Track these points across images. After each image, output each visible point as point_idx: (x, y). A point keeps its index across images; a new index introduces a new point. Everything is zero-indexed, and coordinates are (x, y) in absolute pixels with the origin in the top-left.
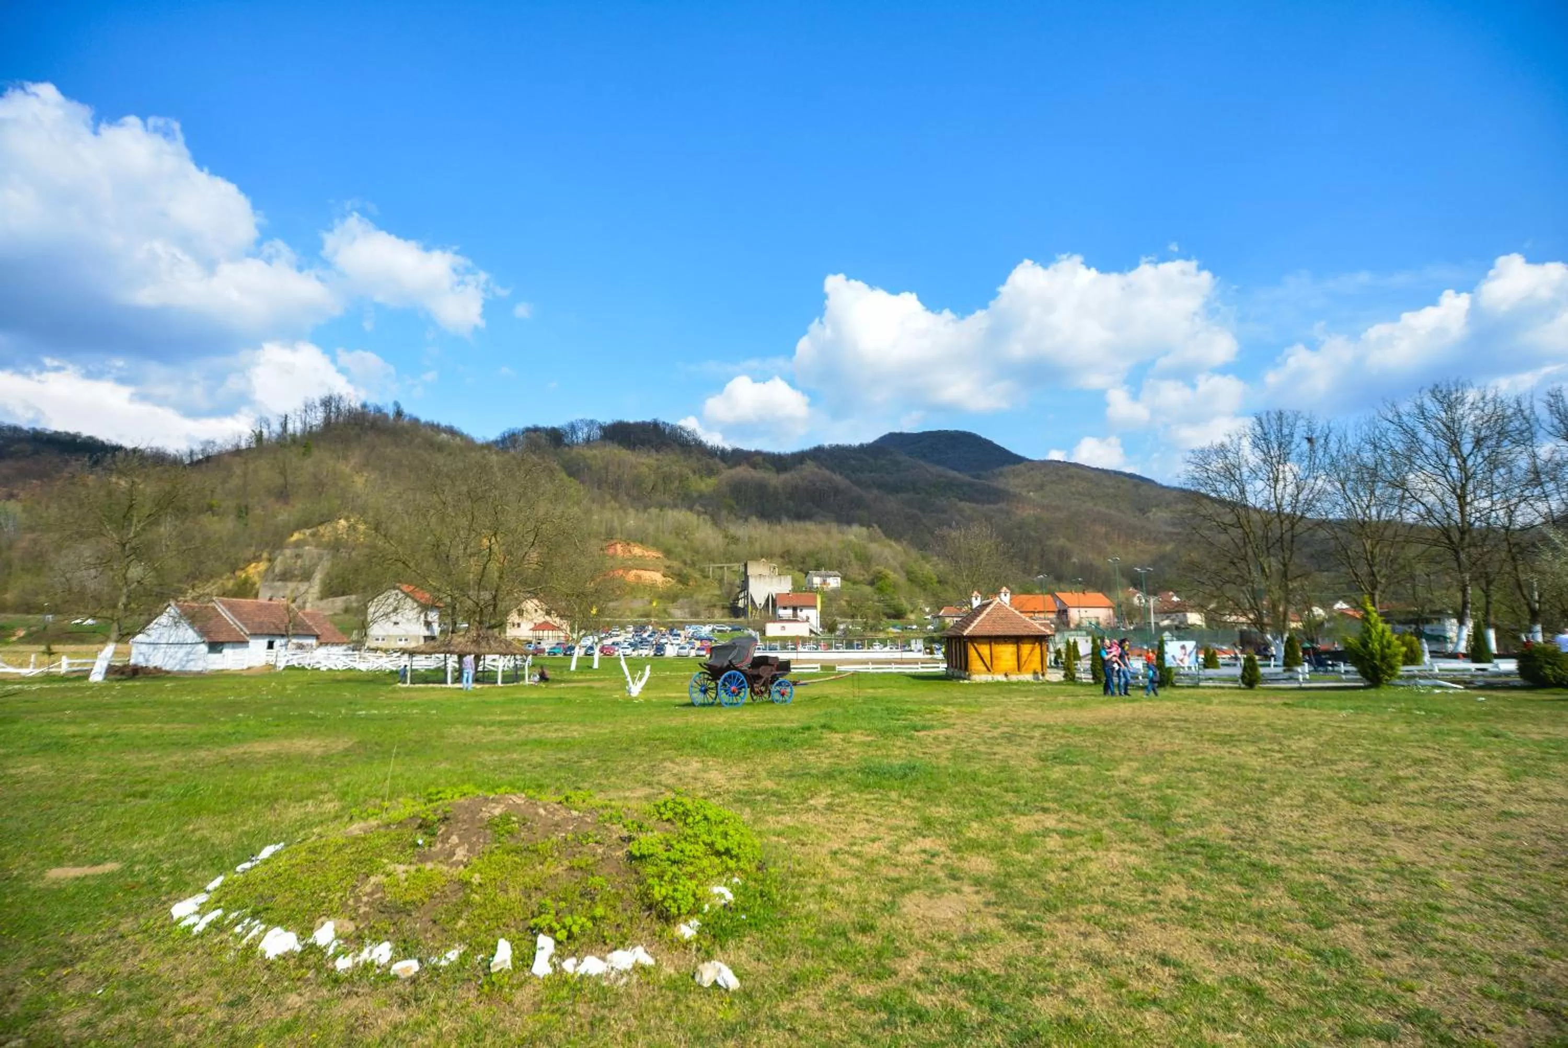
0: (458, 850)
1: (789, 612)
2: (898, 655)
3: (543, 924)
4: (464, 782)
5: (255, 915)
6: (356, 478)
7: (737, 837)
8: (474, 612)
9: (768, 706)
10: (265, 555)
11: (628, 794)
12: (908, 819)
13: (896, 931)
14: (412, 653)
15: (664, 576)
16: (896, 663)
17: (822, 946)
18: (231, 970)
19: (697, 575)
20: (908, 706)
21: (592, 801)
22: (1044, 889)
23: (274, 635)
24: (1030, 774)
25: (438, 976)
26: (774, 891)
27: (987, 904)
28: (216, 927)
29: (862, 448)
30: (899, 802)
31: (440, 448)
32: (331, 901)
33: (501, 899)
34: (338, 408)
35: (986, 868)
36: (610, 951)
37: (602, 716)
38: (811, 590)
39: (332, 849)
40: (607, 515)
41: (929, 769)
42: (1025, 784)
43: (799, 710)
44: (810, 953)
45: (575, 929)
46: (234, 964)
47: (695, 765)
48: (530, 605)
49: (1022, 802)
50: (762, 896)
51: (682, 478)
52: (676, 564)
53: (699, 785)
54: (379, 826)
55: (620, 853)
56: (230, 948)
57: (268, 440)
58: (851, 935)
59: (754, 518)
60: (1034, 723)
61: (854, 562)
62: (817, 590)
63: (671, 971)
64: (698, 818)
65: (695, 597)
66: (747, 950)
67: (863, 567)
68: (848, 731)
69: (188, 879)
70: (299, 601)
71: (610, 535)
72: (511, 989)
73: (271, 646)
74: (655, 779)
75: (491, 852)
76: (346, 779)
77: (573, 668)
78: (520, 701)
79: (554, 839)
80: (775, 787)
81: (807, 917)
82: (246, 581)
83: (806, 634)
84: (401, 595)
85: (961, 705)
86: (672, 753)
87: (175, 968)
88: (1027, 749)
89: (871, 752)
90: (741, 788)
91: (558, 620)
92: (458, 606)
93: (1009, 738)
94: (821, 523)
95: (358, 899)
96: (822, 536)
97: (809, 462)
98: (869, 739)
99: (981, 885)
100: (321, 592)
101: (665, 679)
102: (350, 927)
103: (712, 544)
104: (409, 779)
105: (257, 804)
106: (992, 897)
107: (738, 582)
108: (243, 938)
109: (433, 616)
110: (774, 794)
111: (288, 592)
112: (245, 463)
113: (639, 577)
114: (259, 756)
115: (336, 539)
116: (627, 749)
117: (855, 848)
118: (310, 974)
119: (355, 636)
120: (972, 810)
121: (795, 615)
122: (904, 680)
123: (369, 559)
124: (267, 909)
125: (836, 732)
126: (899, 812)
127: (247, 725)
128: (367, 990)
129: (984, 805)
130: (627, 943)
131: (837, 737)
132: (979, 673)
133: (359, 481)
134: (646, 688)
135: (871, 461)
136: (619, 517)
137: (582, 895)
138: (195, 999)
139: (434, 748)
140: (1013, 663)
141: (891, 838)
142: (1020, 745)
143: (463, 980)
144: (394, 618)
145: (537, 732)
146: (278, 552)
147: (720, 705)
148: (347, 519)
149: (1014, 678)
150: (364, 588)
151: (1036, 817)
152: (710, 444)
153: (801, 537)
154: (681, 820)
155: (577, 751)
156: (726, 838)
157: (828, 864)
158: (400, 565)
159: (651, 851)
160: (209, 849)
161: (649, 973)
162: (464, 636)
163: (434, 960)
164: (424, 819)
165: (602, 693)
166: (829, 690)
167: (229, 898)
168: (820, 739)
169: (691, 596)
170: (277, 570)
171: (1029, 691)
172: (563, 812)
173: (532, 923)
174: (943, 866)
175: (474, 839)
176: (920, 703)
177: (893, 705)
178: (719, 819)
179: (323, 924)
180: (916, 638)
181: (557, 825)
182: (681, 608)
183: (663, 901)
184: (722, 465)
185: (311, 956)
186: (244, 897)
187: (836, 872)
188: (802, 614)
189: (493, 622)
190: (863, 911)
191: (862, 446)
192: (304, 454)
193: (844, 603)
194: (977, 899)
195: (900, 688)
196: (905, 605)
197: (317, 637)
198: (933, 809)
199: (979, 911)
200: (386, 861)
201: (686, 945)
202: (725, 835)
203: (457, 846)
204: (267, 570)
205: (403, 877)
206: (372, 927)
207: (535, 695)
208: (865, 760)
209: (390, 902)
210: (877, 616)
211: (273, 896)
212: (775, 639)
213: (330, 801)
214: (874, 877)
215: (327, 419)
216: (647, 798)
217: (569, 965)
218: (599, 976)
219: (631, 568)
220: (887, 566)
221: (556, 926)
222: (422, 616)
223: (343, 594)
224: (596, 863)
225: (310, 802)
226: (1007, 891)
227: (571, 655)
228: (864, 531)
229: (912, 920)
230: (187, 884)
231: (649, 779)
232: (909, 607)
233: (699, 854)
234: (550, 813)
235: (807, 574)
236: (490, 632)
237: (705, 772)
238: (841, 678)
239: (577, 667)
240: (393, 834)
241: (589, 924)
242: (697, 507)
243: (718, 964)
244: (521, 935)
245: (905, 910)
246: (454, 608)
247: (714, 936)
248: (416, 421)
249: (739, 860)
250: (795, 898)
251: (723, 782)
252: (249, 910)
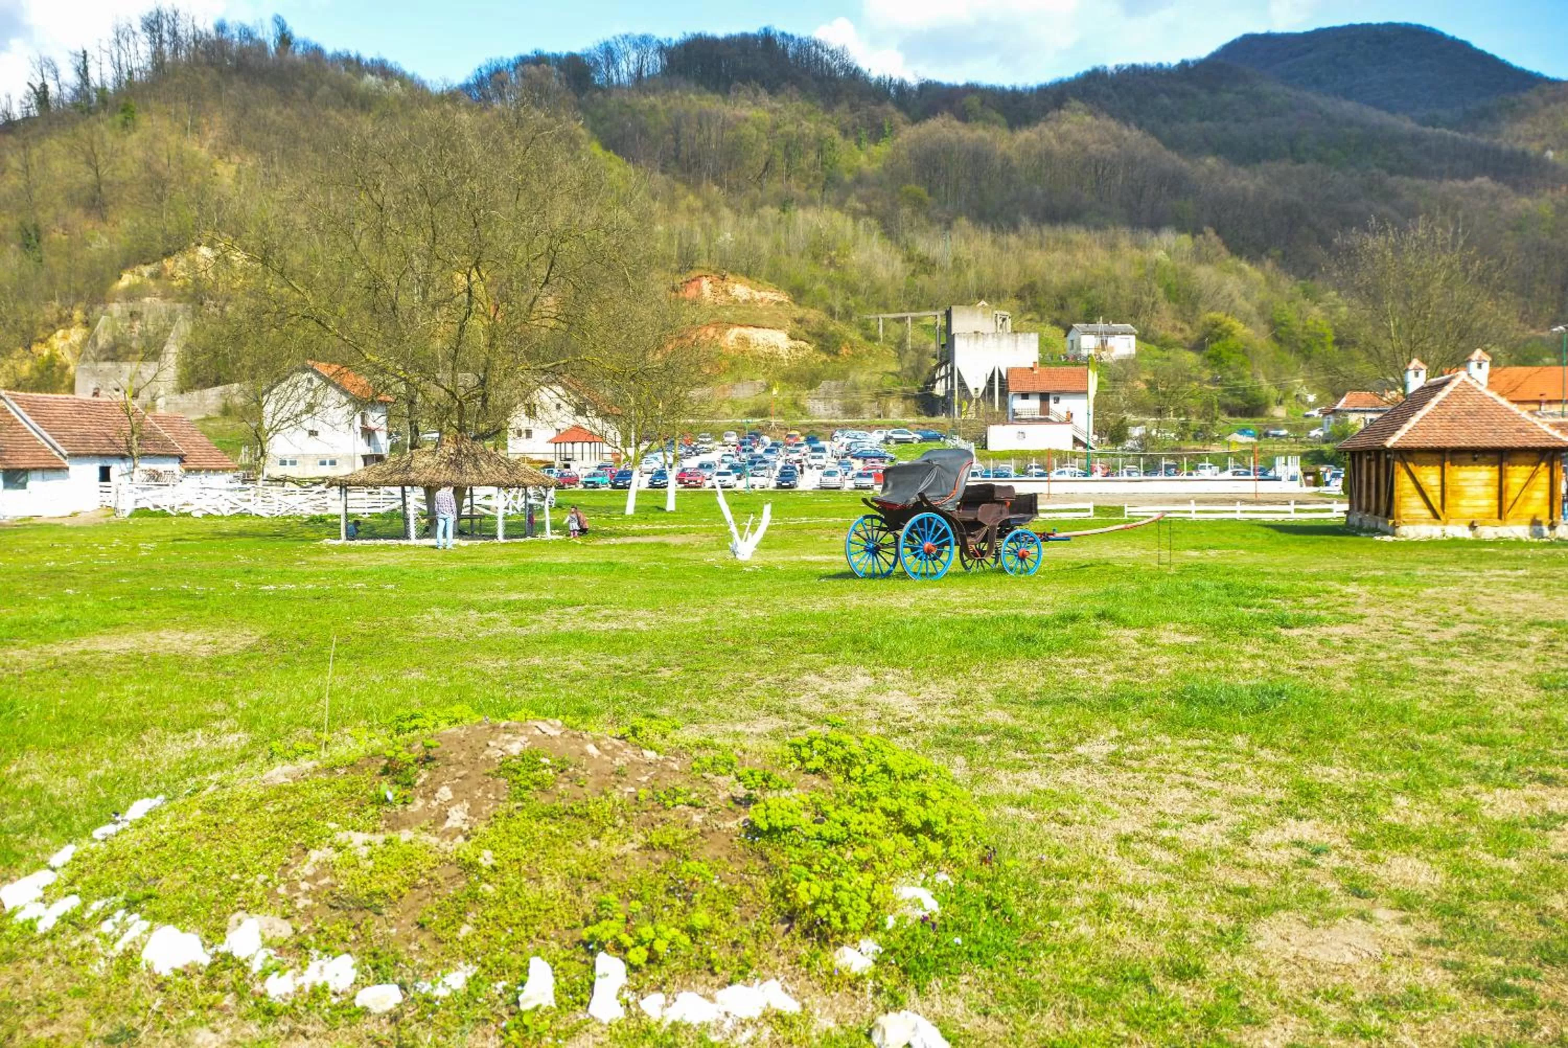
0: (452, 810)
1: (1034, 404)
2: (1248, 487)
3: (606, 936)
4: (451, 702)
5: (131, 905)
6: (220, 167)
7: (945, 804)
8: (449, 410)
9: (994, 579)
10: (78, 315)
11: (739, 727)
12: (1266, 785)
13: (1243, 980)
14: (344, 485)
15: (792, 337)
16: (1245, 502)
17: (1104, 998)
18: (102, 988)
19: (855, 335)
20: (1271, 583)
21: (678, 737)
22: (1542, 922)
23: (108, 456)
24: (1518, 713)
25: (434, 1012)
26: (1013, 899)
27: (1425, 943)
28: (73, 921)
29: (1186, 70)
30: (1251, 756)
31: (365, 103)
32: (249, 888)
33: (531, 893)
34: (174, 34)
35: (1422, 879)
36: (721, 986)
37: (687, 594)
38: (1077, 361)
39: (244, 806)
40: (681, 222)
41: (1310, 697)
42: (1507, 731)
43: (1054, 587)
44: (1080, 1007)
45: (661, 947)
46: (106, 980)
47: (861, 681)
48: (547, 396)
49: (1501, 763)
50: (989, 906)
51: (821, 145)
52: (814, 315)
53: (870, 714)
54: (316, 770)
55: (733, 824)
56: (98, 955)
57: (59, 100)
58: (1158, 982)
59: (963, 221)
60: (1529, 617)
61: (1163, 306)
62: (1087, 362)
63: (831, 1024)
64: (871, 768)
65: (852, 375)
66: (964, 997)
67: (1180, 314)
68: (1150, 626)
69: (19, 848)
70: (145, 396)
71: (687, 261)
72: (555, 1038)
73: (105, 475)
74: (789, 704)
75: (510, 816)
76: (255, 696)
77: (630, 510)
78: (538, 568)
79: (616, 795)
80: (1011, 722)
81: (1074, 948)
82: (51, 362)
83: (1067, 445)
84: (316, 382)
85: (1377, 581)
86: (819, 659)
87: (17, 983)
88: (1513, 665)
89: (1195, 663)
90: (947, 721)
91: (598, 421)
92: (419, 399)
93: (1476, 645)
94: (1097, 227)
95: (292, 886)
96: (1100, 256)
97: (1076, 104)
98: (1191, 639)
99: (1411, 908)
100: (180, 378)
101: (798, 529)
102: (284, 930)
103: (882, 273)
104: (357, 697)
105: (113, 734)
106: (1433, 930)
107: (933, 347)
108: (115, 940)
109: (376, 419)
110: (1008, 734)
111: (124, 381)
112: (24, 147)
113: (744, 341)
114: (107, 657)
115: (197, 280)
116: (735, 652)
117: (1165, 833)
118: (228, 1000)
119: (244, 457)
120: (1397, 775)
121: (1045, 410)
122: (1261, 534)
123: (257, 315)
124: (150, 897)
125: (1126, 624)
126: (1249, 773)
127: (82, 607)
128: (320, 1029)
129: (1421, 767)
130: (751, 974)
131: (1128, 636)
132: (1415, 521)
133: (226, 172)
134: (766, 544)
135: (1204, 96)
136: (703, 226)
137: (669, 891)
138: (54, 1030)
139: (395, 646)
140: (1486, 502)
141: (1236, 818)
142: (1498, 657)
143: (476, 1021)
144: (308, 423)
145: (572, 621)
146: (99, 308)
147: (903, 575)
148: (211, 245)
149: (1488, 532)
150: (253, 369)
151: (1528, 792)
152: (874, 75)
153: (1058, 256)
154: (839, 771)
155: (647, 653)
156: (923, 804)
157: (1112, 858)
158: (311, 324)
159: (788, 823)
160: (46, 803)
161: (792, 1025)
162: (433, 453)
163: (425, 987)
164: (391, 760)
165: (685, 555)
166: (1109, 551)
167: (87, 878)
168: (1094, 637)
169: (844, 375)
170: (101, 342)
171: (1522, 558)
172: (629, 753)
173: (585, 934)
174: (1336, 873)
175: (479, 793)
176: (1292, 576)
177: (1239, 580)
178: (909, 771)
179: (239, 922)
180: (1287, 454)
181: (619, 773)
182: (827, 398)
183: (813, 908)
184: (899, 117)
185: (227, 972)
186: (110, 877)
187: (1127, 872)
188: (1058, 408)
189: (483, 427)
190: (1180, 941)
191: (1184, 64)
192: (124, 125)
193: (1142, 386)
194: (1403, 932)
195: (1251, 549)
196: (1268, 389)
197: (181, 459)
198: (1316, 768)
199: (1406, 954)
200: (333, 826)
201: (855, 983)
202: (923, 798)
203: (450, 803)
204: (84, 342)
205: (364, 852)
206: (320, 931)
207: (565, 558)
208: (1184, 678)
209: (346, 891)
210: (1207, 411)
211: (157, 878)
212: (1006, 456)
213: (232, 731)
214: (1201, 885)
215: (157, 54)
216: (775, 735)
217: (652, 1005)
218: (706, 1027)
219: (731, 324)
220: (1232, 311)
221: (628, 941)
222: (358, 418)
223: (217, 383)
224: (690, 839)
225: (199, 732)
226: (1464, 922)
227: (626, 487)
228: (1185, 241)
229: (1274, 962)
230: (20, 857)
231: (777, 702)
232: (1274, 393)
233: (874, 829)
234: (606, 752)
235: (1068, 330)
236: (479, 445)
237: (880, 692)
238: (1132, 529)
239: (637, 509)
240: (341, 784)
241: (685, 939)
242: (853, 202)
243: (914, 1018)
244: (568, 953)
245: (1260, 944)
246: (412, 403)
247: (905, 970)
248: (316, 53)
249: (948, 844)
250: (1052, 914)
251: (914, 710)
252: (120, 899)
